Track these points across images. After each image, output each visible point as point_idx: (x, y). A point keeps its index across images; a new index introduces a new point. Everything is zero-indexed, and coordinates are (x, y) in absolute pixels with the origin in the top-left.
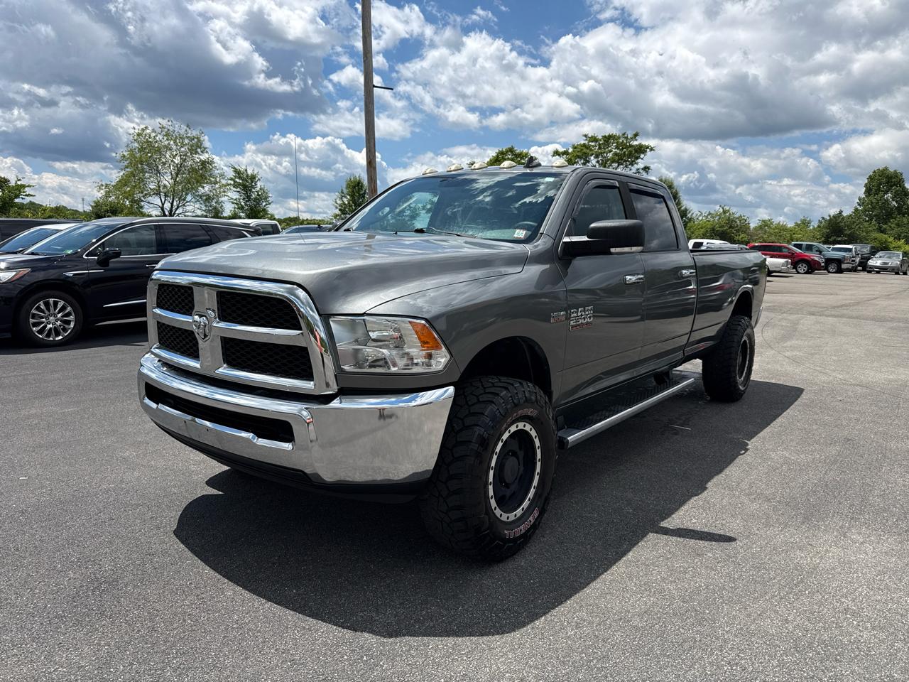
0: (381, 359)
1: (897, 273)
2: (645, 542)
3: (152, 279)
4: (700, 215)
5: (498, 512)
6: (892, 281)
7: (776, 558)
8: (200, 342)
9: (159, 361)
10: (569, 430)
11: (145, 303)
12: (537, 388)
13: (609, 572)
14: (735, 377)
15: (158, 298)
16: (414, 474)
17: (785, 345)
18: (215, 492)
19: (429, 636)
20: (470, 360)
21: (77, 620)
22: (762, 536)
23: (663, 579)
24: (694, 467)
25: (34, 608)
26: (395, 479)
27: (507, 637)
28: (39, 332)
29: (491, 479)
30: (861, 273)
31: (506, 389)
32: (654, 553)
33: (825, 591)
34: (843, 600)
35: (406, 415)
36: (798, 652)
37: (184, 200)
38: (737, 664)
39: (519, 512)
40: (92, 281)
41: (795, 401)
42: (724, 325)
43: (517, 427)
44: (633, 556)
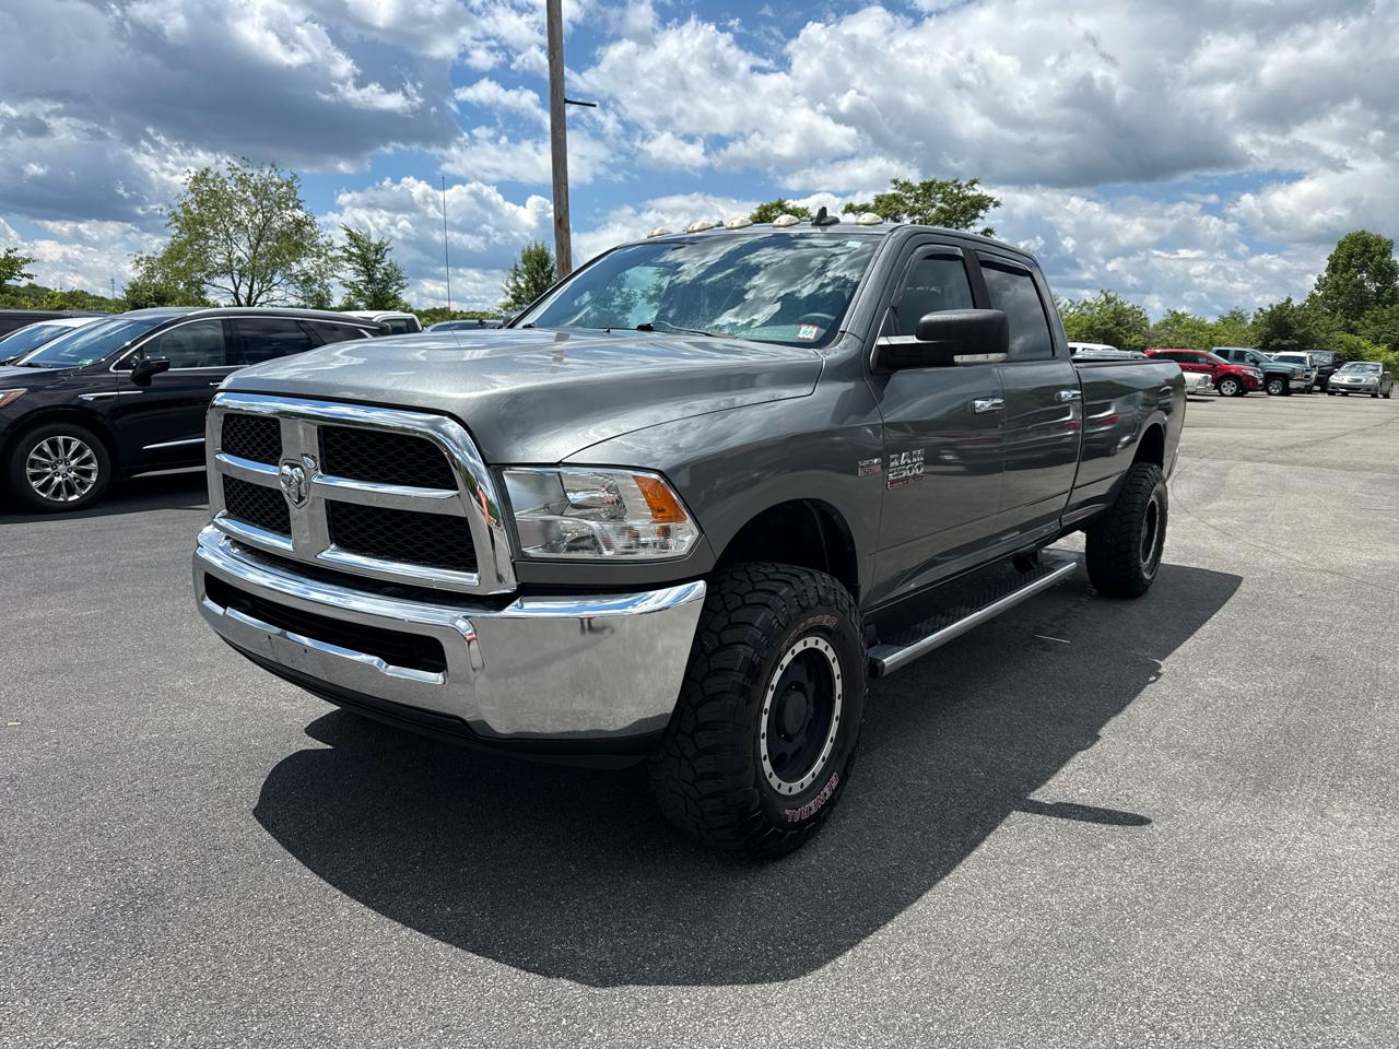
0: (588, 537)
1: (1375, 396)
2: (1008, 826)
3: (214, 406)
4: (1071, 306)
5: (775, 781)
6: (1367, 408)
7: (1216, 851)
8: (291, 507)
9: (227, 538)
10: (884, 647)
11: (204, 443)
12: (836, 580)
13: (951, 876)
14: (1137, 560)
15: (223, 436)
16: (640, 722)
17: (1209, 507)
18: (320, 745)
19: (668, 983)
20: (732, 536)
21: (96, 959)
22: (1191, 815)
23: (1039, 887)
24: (1078, 703)
25: (26, 939)
26: (610, 729)
27: (792, 984)
28: (39, 488)
29: (764, 729)
30: (1319, 395)
31: (788, 583)
32: (1023, 843)
33: (1297, 905)
34: (1328, 920)
35: (627, 626)
36: (1262, 1008)
37: (270, 281)
38: (1165, 1028)
39: (807, 779)
40: (124, 408)
41: (1230, 596)
42: (1120, 479)
43: (805, 644)
44: (988, 849)
